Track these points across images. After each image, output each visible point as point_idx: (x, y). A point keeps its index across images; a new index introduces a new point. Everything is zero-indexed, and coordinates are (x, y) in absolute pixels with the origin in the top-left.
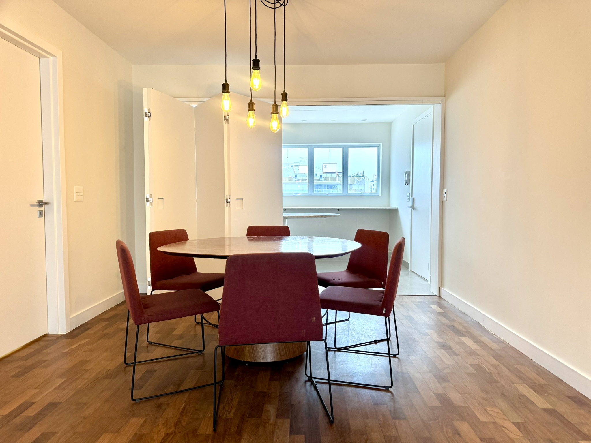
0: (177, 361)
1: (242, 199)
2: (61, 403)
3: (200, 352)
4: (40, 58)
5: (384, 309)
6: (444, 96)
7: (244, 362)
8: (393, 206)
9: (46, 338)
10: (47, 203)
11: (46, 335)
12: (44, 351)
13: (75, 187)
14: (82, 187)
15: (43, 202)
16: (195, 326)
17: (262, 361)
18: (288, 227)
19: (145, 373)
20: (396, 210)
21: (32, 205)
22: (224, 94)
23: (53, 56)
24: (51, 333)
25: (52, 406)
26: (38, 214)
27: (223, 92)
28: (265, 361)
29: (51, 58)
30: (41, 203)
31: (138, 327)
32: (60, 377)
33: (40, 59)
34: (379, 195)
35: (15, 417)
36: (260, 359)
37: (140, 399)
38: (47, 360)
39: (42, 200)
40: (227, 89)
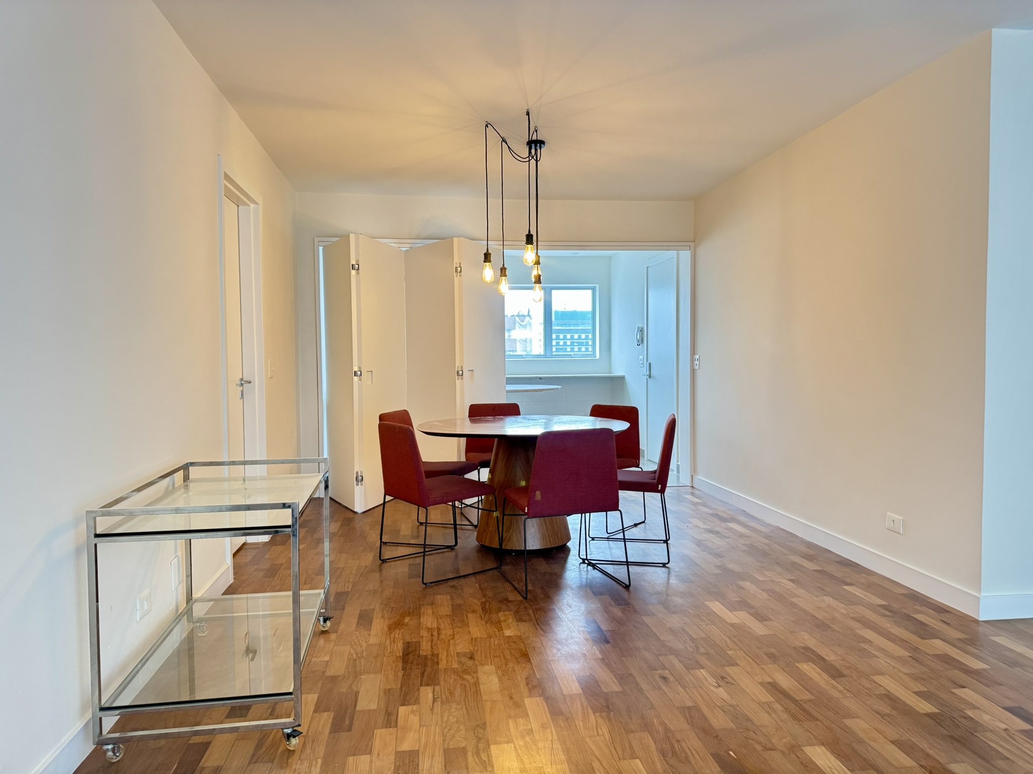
1: (473, 370)
3: (451, 548)
4: (238, 206)
5: (660, 486)
6: (694, 242)
7: (511, 551)
8: (618, 372)
9: (245, 547)
14: (272, 360)
15: (244, 380)
16: (418, 527)
18: (518, 405)
20: (622, 378)
22: (485, 263)
23: (255, 203)
26: (240, 394)
27: (485, 261)
29: (252, 205)
30: (242, 382)
31: (427, 510)
33: (240, 207)
34: (595, 357)
36: (529, 547)
37: (431, 583)
40: (489, 259)
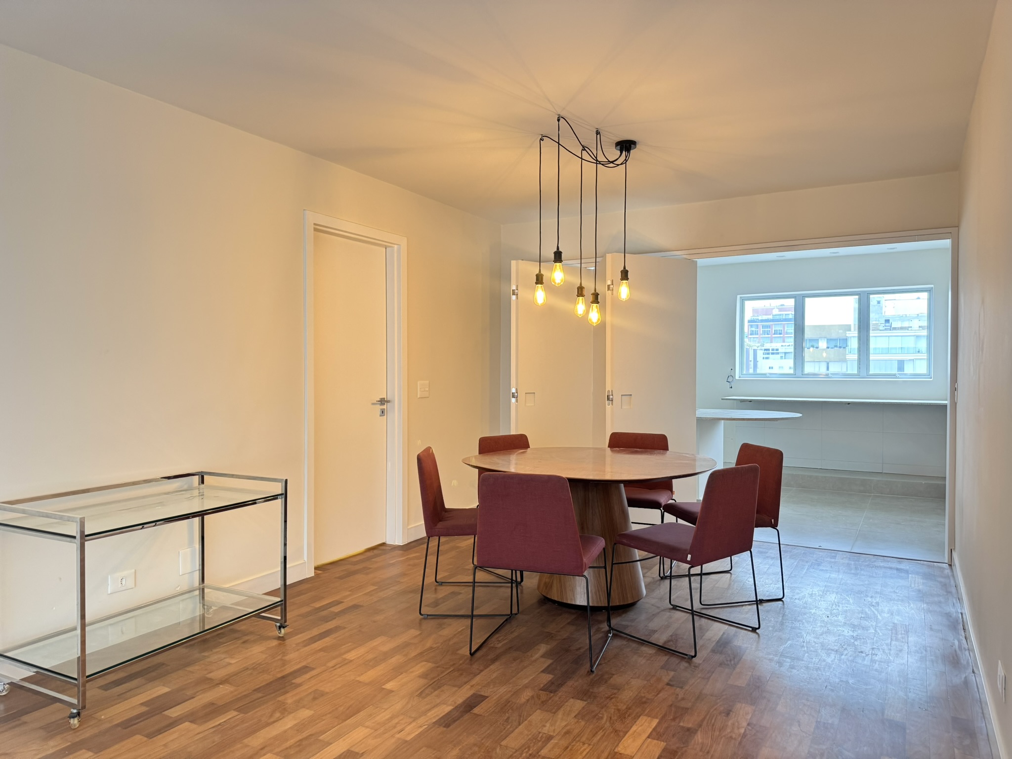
0: (488, 588)
1: (631, 395)
2: (362, 606)
6: (958, 227)
10: (388, 402)
11: (384, 544)
12: (373, 560)
13: (419, 382)
14: (428, 382)
15: (386, 400)
17: (569, 602)
18: (666, 437)
19: (449, 594)
21: (373, 404)
24: (388, 543)
25: (356, 607)
26: (379, 412)
28: (573, 603)
29: (396, 246)
30: (383, 401)
32: (373, 584)
33: (387, 249)
34: (930, 379)
35: (323, 610)
36: (567, 600)
38: (370, 568)
39: (384, 398)
40: (541, 280)
